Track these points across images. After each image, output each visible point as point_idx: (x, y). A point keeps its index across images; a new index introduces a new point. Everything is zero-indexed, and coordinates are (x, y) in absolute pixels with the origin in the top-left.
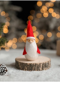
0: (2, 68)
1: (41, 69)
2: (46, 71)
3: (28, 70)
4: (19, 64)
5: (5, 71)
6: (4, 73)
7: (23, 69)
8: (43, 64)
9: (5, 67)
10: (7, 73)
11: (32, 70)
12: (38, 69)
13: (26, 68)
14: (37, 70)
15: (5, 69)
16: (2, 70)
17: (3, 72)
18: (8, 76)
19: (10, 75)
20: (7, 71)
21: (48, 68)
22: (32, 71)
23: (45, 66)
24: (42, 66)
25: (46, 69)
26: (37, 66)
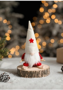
0: (5, 76)
1: (40, 76)
2: (45, 77)
3: (28, 77)
4: (21, 72)
5: (8, 79)
6: (7, 80)
7: (24, 76)
8: (42, 72)
9: (7, 75)
10: (9, 80)
11: (32, 77)
12: (38, 76)
13: (27, 75)
14: (37, 77)
15: (8, 77)
16: (5, 77)
17: (6, 80)
18: (10, 83)
19: (13, 82)
20: (9, 78)
21: (47, 75)
22: (33, 78)
23: (44, 73)
24: (41, 73)
25: (45, 76)
26: (36, 73)
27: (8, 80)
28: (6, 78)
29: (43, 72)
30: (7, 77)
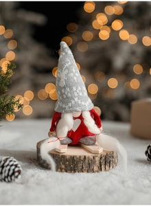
0: (8, 167)
1: (96, 168)
2: (108, 173)
3: (66, 171)
5: (16, 174)
6: (13, 177)
8: (101, 158)
9: (15, 163)
10: (20, 177)
11: (75, 172)
12: (90, 169)
13: (63, 166)
14: (88, 172)
15: (17, 169)
16: (9, 170)
17: (11, 176)
18: (22, 183)
20: (19, 172)
21: (111, 167)
22: (77, 173)
23: (105, 162)
24: (97, 162)
25: (107, 168)
26: (87, 161)
27: (17, 177)
28: (11, 172)
29: (103, 158)
30: (14, 170)
